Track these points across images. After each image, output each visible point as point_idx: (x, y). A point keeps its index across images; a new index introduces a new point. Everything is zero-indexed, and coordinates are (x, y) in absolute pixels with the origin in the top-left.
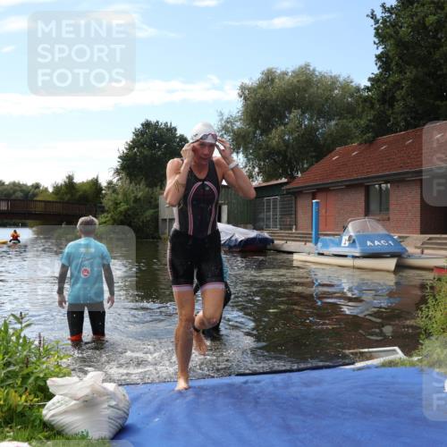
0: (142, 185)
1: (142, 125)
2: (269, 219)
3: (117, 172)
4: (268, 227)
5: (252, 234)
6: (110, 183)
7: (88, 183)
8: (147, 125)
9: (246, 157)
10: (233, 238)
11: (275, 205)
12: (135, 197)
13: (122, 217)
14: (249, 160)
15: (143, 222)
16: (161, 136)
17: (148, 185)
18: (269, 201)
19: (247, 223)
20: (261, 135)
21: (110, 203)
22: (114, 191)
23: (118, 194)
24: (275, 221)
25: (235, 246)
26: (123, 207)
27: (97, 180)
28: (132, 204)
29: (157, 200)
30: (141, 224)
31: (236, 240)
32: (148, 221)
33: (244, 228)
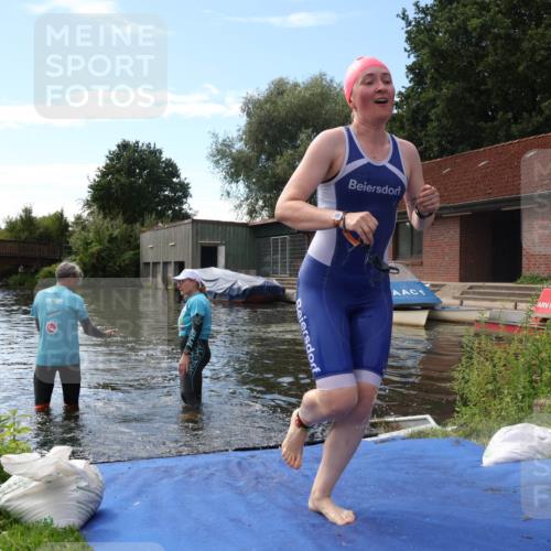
0: (119, 221)
1: (118, 146)
2: (277, 263)
3: (88, 204)
4: (275, 273)
5: (260, 281)
6: (79, 218)
7: (50, 217)
8: (124, 146)
9: (248, 187)
10: (235, 287)
11: (283, 246)
12: (111, 234)
13: (95, 261)
14: (251, 191)
16: (143, 160)
17: (126, 221)
18: (276, 241)
19: (249, 269)
20: (267, 160)
21: (79, 242)
22: (84, 228)
23: (89, 231)
24: (284, 265)
25: (238, 296)
26: (95, 248)
27: (62, 215)
28: (107, 245)
29: (137, 239)
31: (239, 288)
32: (127, 265)
33: (247, 273)
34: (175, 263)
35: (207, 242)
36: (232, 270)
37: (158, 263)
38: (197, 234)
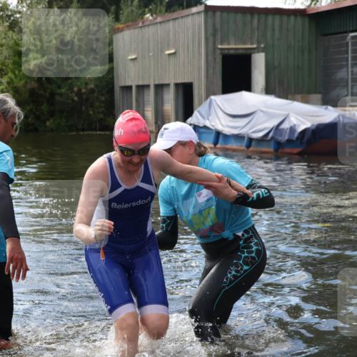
5: (328, 115)
10: (286, 126)
15: (79, 93)
19: (309, 93)
25: (289, 141)
30: (76, 99)
31: (292, 129)
32: (92, 91)
33: (306, 101)
34: (177, 85)
35: (232, 46)
36: (280, 97)
37: (148, 86)
38: (214, 34)
